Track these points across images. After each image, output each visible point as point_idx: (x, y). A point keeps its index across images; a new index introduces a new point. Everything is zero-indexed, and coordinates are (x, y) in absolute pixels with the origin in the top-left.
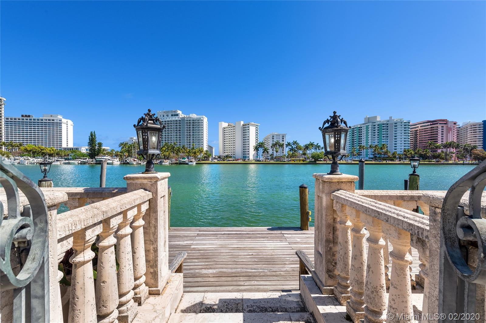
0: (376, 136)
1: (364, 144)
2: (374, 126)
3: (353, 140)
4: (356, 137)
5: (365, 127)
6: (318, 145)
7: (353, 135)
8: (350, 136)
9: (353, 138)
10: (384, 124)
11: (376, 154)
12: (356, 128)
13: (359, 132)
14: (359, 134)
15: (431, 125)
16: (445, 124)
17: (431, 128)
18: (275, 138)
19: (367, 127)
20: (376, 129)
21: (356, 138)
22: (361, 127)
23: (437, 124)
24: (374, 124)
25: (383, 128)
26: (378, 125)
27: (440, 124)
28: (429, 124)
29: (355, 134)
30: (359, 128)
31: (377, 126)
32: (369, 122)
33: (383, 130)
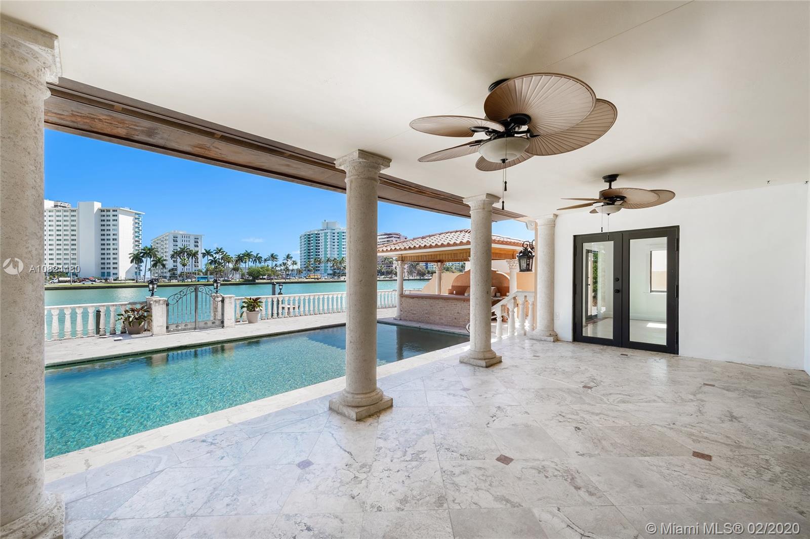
0: (336, 246)
1: (322, 256)
2: (334, 233)
3: (309, 250)
4: (312, 246)
5: (323, 234)
6: (259, 255)
7: (309, 244)
8: (305, 244)
9: (308, 247)
10: (343, 233)
11: (335, 269)
12: (312, 234)
13: (316, 240)
14: (317, 243)
15: (387, 238)
16: (398, 238)
17: (388, 241)
18: (179, 239)
19: (326, 235)
20: (336, 238)
21: (312, 248)
22: (319, 234)
23: (392, 237)
24: (334, 231)
25: (343, 237)
26: (338, 233)
27: (395, 237)
28: (386, 236)
29: (312, 242)
30: (317, 234)
31: (336, 234)
32: (327, 228)
33: (343, 240)
